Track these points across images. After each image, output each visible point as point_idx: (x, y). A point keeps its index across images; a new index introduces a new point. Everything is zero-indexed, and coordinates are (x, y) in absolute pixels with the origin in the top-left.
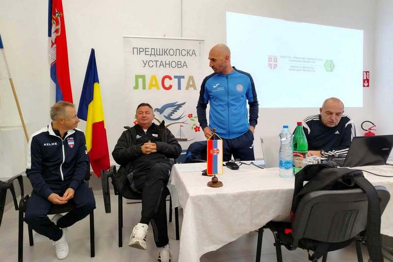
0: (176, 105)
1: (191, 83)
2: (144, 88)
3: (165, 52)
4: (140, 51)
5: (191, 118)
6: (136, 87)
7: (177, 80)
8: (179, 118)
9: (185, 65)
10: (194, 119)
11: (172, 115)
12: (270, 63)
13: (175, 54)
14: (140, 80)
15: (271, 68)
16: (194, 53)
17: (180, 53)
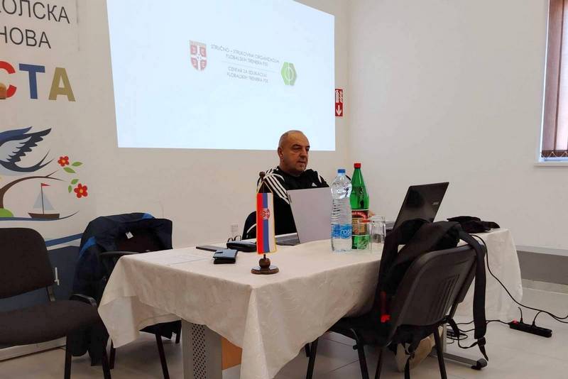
0: (29, 135)
1: (61, 85)
5: (66, 166)
7: (26, 73)
8: (37, 167)
9: (45, 40)
10: (72, 167)
11: (19, 160)
13: (17, 10)
15: (196, 67)
16: (64, 15)
17: (32, 12)
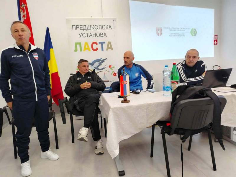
0: (101, 60)
1: (109, 46)
2: (81, 50)
3: (92, 27)
4: (76, 27)
5: (111, 68)
6: (76, 50)
7: (101, 44)
8: (103, 69)
9: (105, 35)
10: (113, 68)
12: (157, 32)
13: (98, 28)
14: (78, 46)
15: (158, 35)
16: (110, 27)
17: (102, 28)
